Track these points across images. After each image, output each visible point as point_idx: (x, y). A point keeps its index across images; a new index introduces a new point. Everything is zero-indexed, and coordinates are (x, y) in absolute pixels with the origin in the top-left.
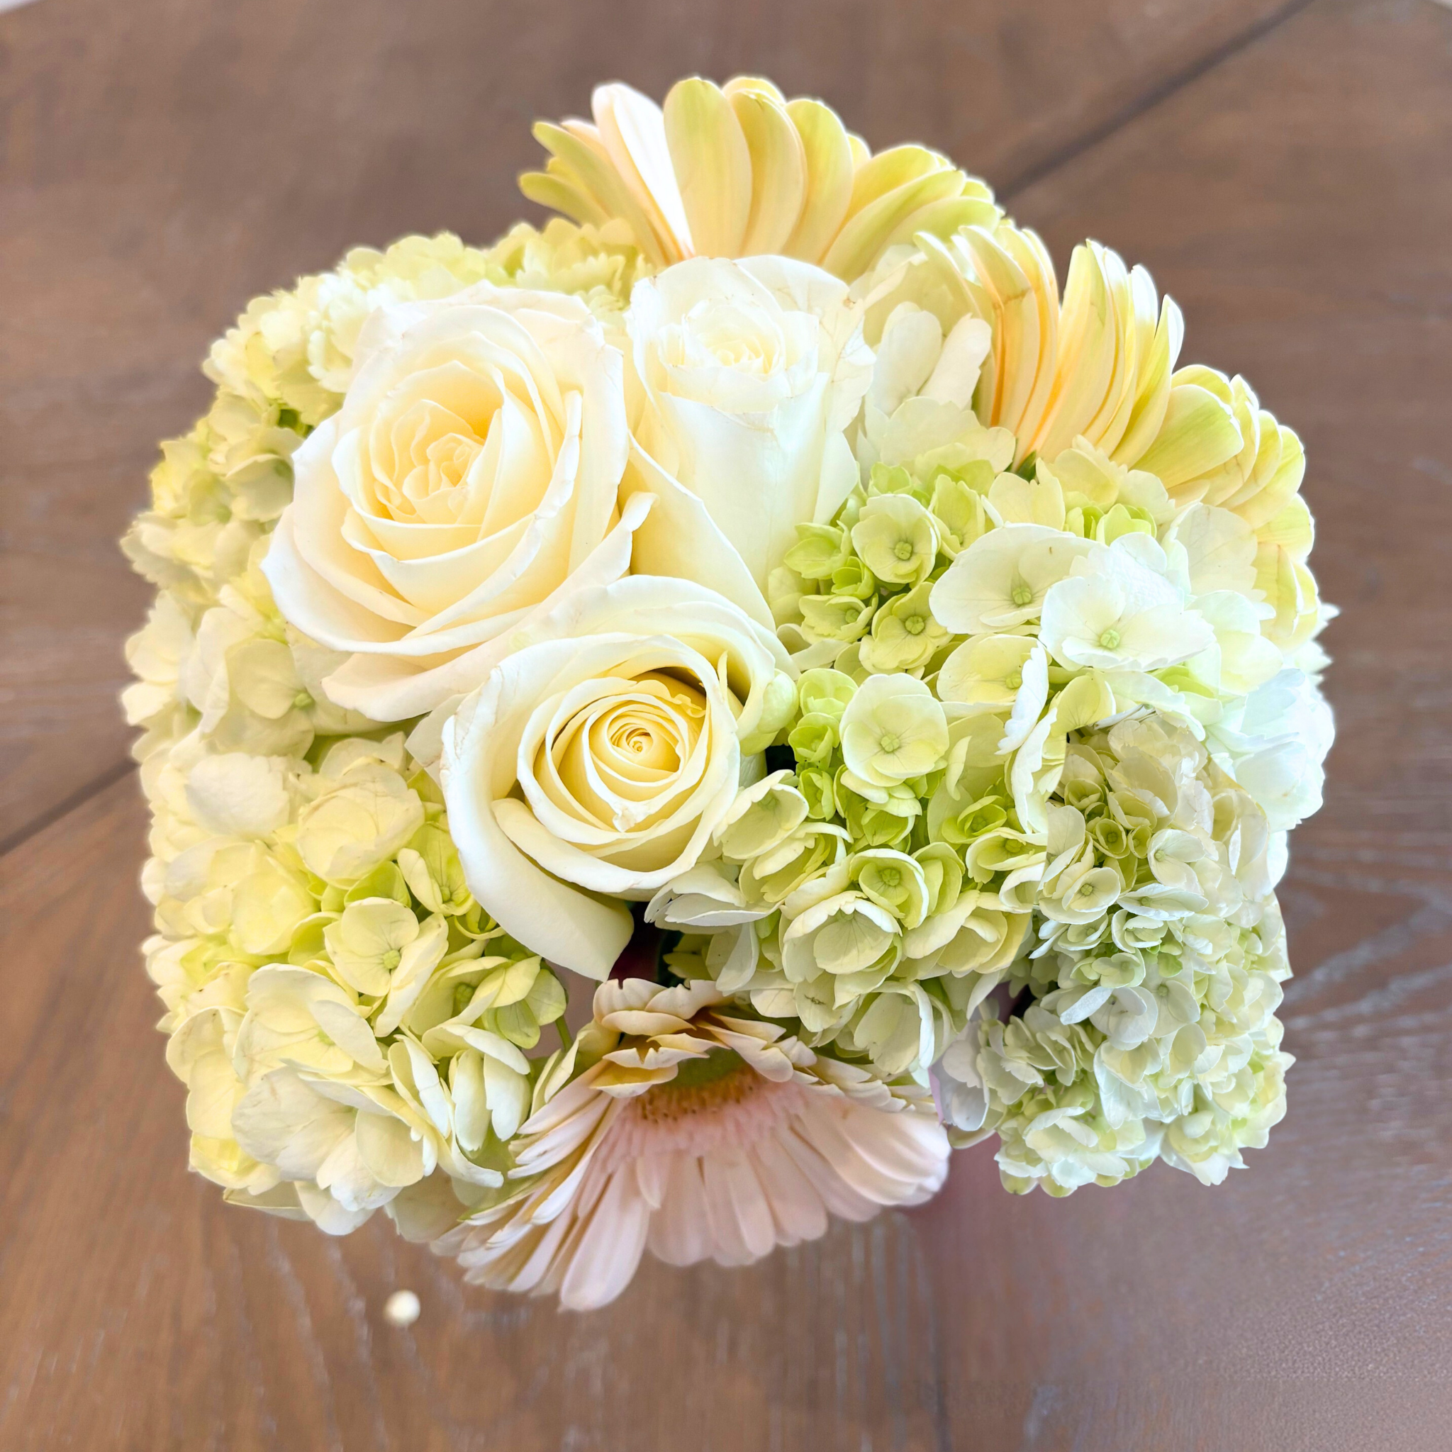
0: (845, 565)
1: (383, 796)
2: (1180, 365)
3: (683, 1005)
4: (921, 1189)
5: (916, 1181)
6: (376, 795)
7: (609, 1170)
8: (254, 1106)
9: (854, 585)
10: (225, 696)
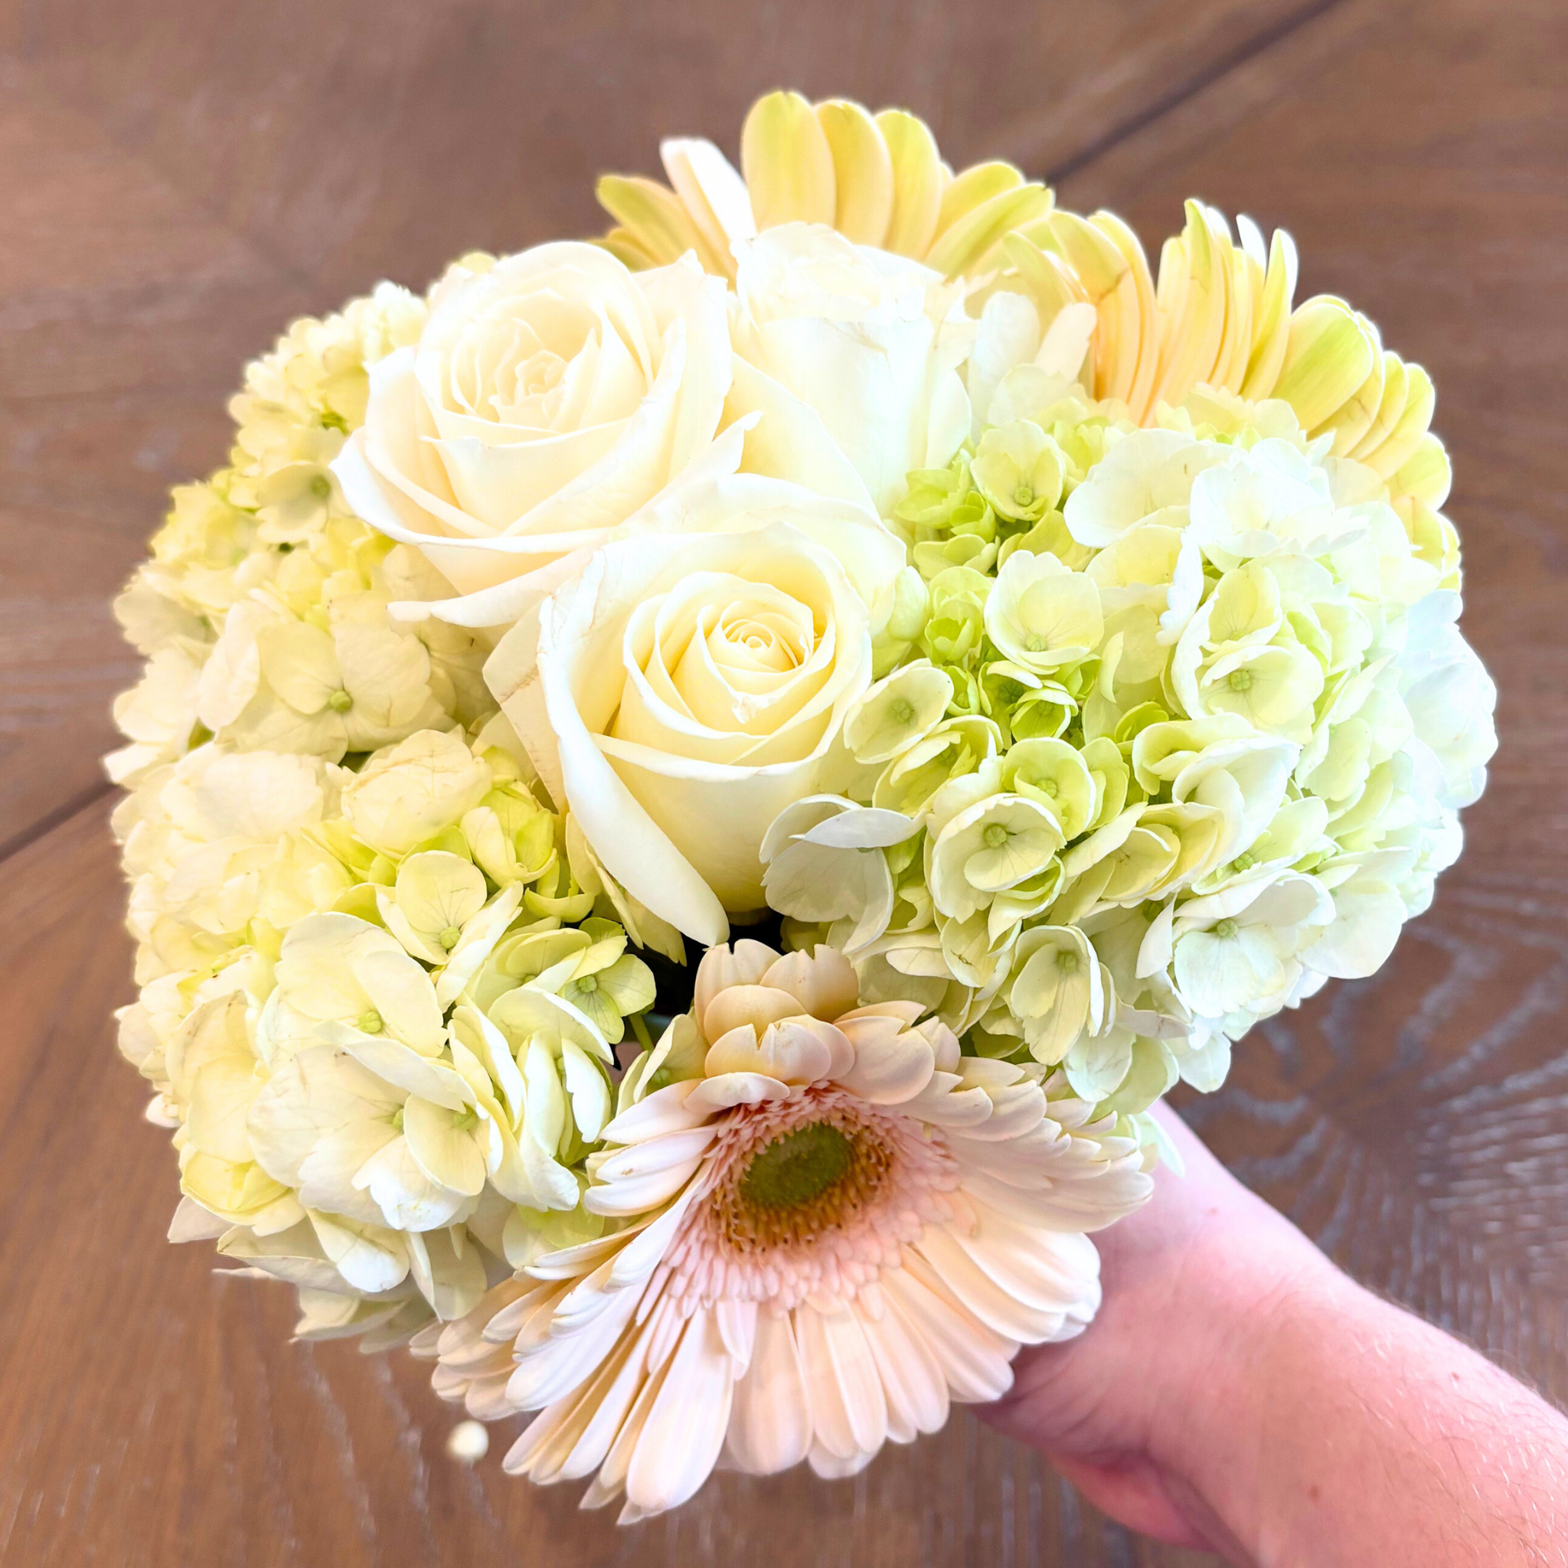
0: (964, 502)
1: (442, 772)
2: (1299, 299)
3: (804, 978)
4: (1070, 1319)
5: (1063, 1310)
6: (434, 771)
7: (686, 1316)
8: (279, 1096)
9: (976, 522)
10: (255, 679)
